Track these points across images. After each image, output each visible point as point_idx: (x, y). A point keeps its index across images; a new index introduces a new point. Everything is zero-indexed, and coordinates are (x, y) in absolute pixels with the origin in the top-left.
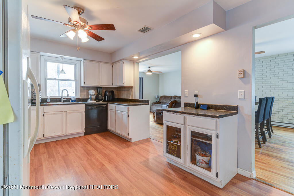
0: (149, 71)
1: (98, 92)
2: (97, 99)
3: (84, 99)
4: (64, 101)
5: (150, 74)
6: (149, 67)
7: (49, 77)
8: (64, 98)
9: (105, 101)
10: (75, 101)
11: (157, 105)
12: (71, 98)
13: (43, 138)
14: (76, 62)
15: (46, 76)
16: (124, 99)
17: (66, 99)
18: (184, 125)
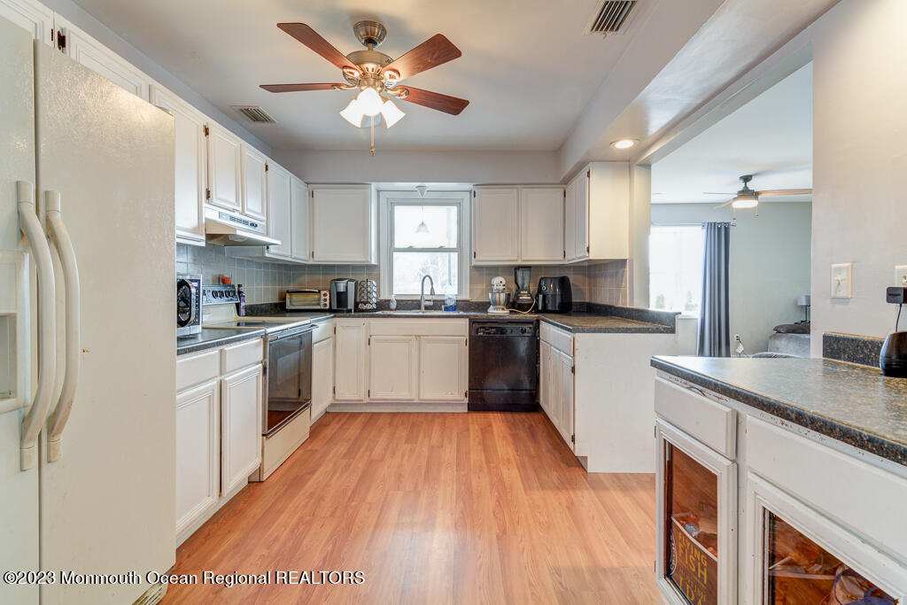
0: (746, 193)
1: (516, 283)
2: (513, 304)
3: (481, 303)
4: (427, 308)
5: (751, 203)
6: (747, 179)
7: (397, 244)
8: (426, 298)
9: (536, 310)
10: (454, 308)
11: (797, 338)
12: (444, 301)
13: (367, 400)
14: (459, 196)
15: (392, 240)
16: (604, 306)
17: (431, 303)
18: (733, 461)
